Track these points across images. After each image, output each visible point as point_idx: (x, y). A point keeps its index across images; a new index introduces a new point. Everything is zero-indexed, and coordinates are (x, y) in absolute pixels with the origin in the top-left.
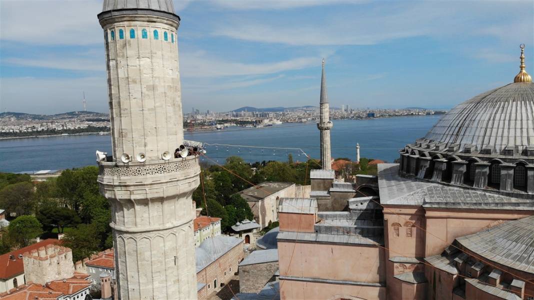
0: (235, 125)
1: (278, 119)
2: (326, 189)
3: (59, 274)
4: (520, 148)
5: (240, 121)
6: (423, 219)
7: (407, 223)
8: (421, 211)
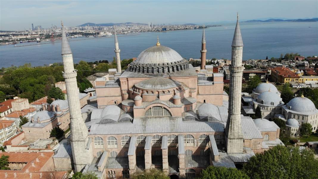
1: (109, 32)
2: (114, 75)
6: (128, 81)
7: (125, 82)
8: (127, 79)
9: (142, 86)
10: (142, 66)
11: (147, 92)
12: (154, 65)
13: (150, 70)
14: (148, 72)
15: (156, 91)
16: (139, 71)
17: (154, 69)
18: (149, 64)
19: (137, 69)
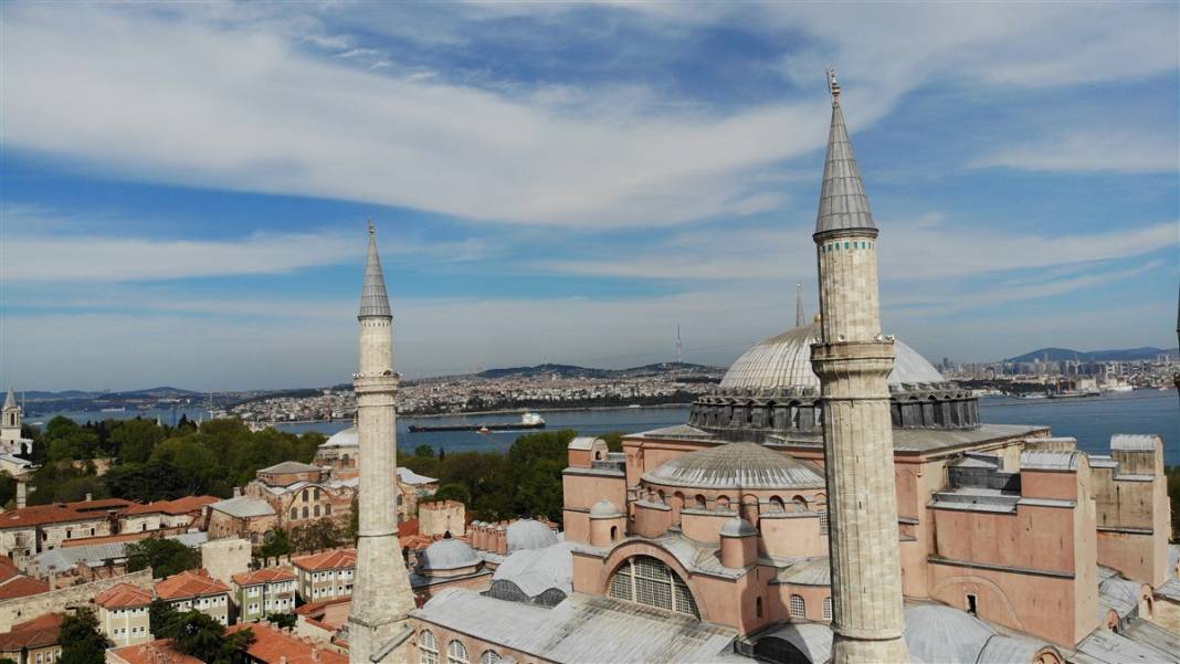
0: (998, 392)
3: (449, 528)
5: (1016, 384)
6: (643, 450)
7: (637, 455)
8: (643, 443)
12: (742, 393)
14: (715, 420)
15: (675, 490)
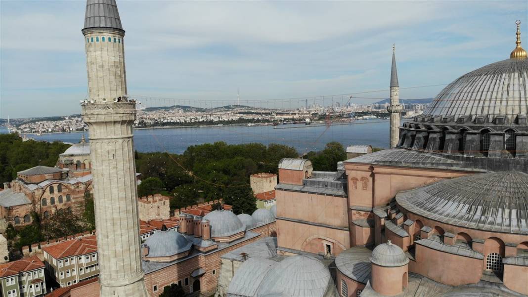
0: (375, 117)
3: (159, 215)
4: (474, 117)
5: (382, 113)
6: (373, 175)
7: (363, 179)
8: (372, 168)
9: (421, 205)
10: (439, 124)
11: (441, 233)
12: (494, 121)
13: (472, 141)
14: (461, 148)
15: (490, 235)
16: (425, 146)
17: (493, 138)
18: (471, 116)
19: (418, 135)
